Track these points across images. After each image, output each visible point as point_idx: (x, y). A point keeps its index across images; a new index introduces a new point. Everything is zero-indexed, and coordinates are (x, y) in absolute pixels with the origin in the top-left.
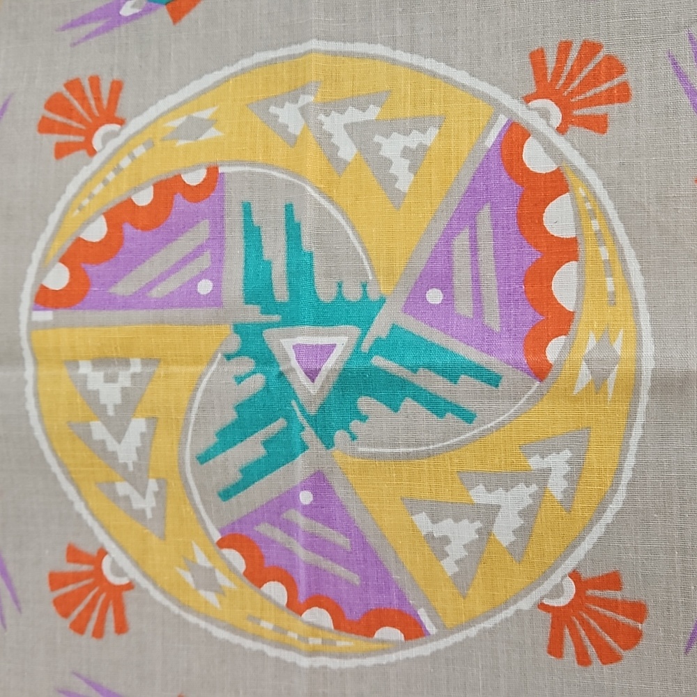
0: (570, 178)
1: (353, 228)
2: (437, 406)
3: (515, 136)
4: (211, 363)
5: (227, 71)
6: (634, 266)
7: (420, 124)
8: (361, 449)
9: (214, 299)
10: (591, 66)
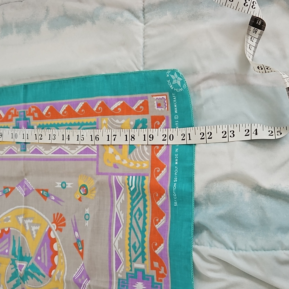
0: (57, 240)
1: (28, 243)
2: (38, 280)
3: (50, 230)
4: (8, 265)
5: (13, 209)
6: (65, 258)
7: (37, 225)
8: (28, 285)
9: (8, 254)
10: (61, 218)
